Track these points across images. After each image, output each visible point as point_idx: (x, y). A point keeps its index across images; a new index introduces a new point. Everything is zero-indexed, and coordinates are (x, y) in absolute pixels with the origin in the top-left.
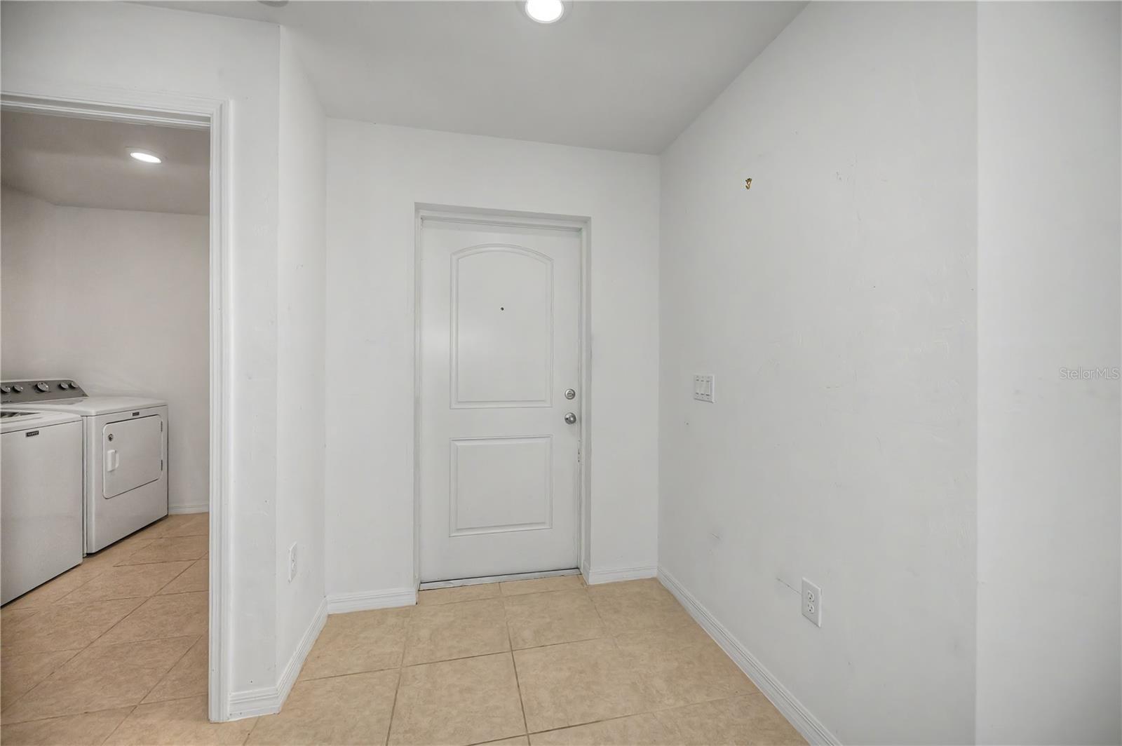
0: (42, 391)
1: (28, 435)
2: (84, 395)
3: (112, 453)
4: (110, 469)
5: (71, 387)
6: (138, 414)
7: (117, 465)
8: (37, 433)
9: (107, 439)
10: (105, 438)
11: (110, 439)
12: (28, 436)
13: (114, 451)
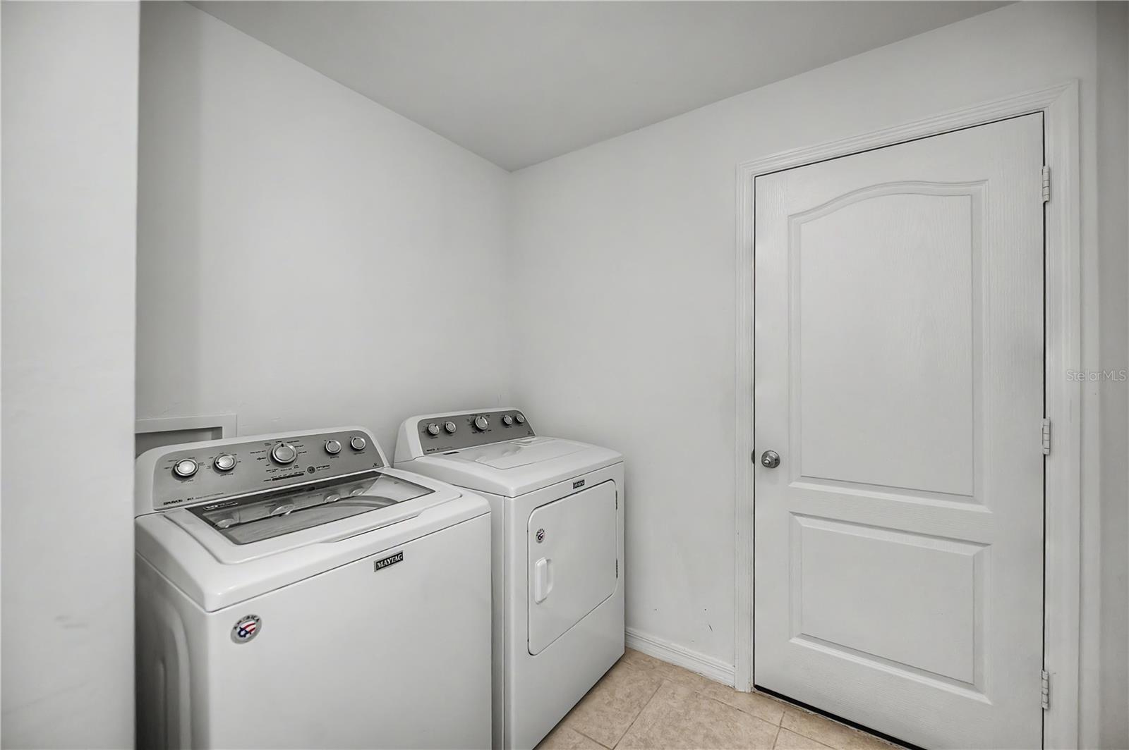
0: (480, 430)
1: (381, 565)
2: (531, 434)
3: (542, 566)
4: (538, 598)
5: (516, 421)
6: (581, 483)
7: (550, 589)
8: (398, 558)
9: (535, 538)
10: (533, 537)
11: (540, 538)
12: (378, 568)
13: (544, 561)
